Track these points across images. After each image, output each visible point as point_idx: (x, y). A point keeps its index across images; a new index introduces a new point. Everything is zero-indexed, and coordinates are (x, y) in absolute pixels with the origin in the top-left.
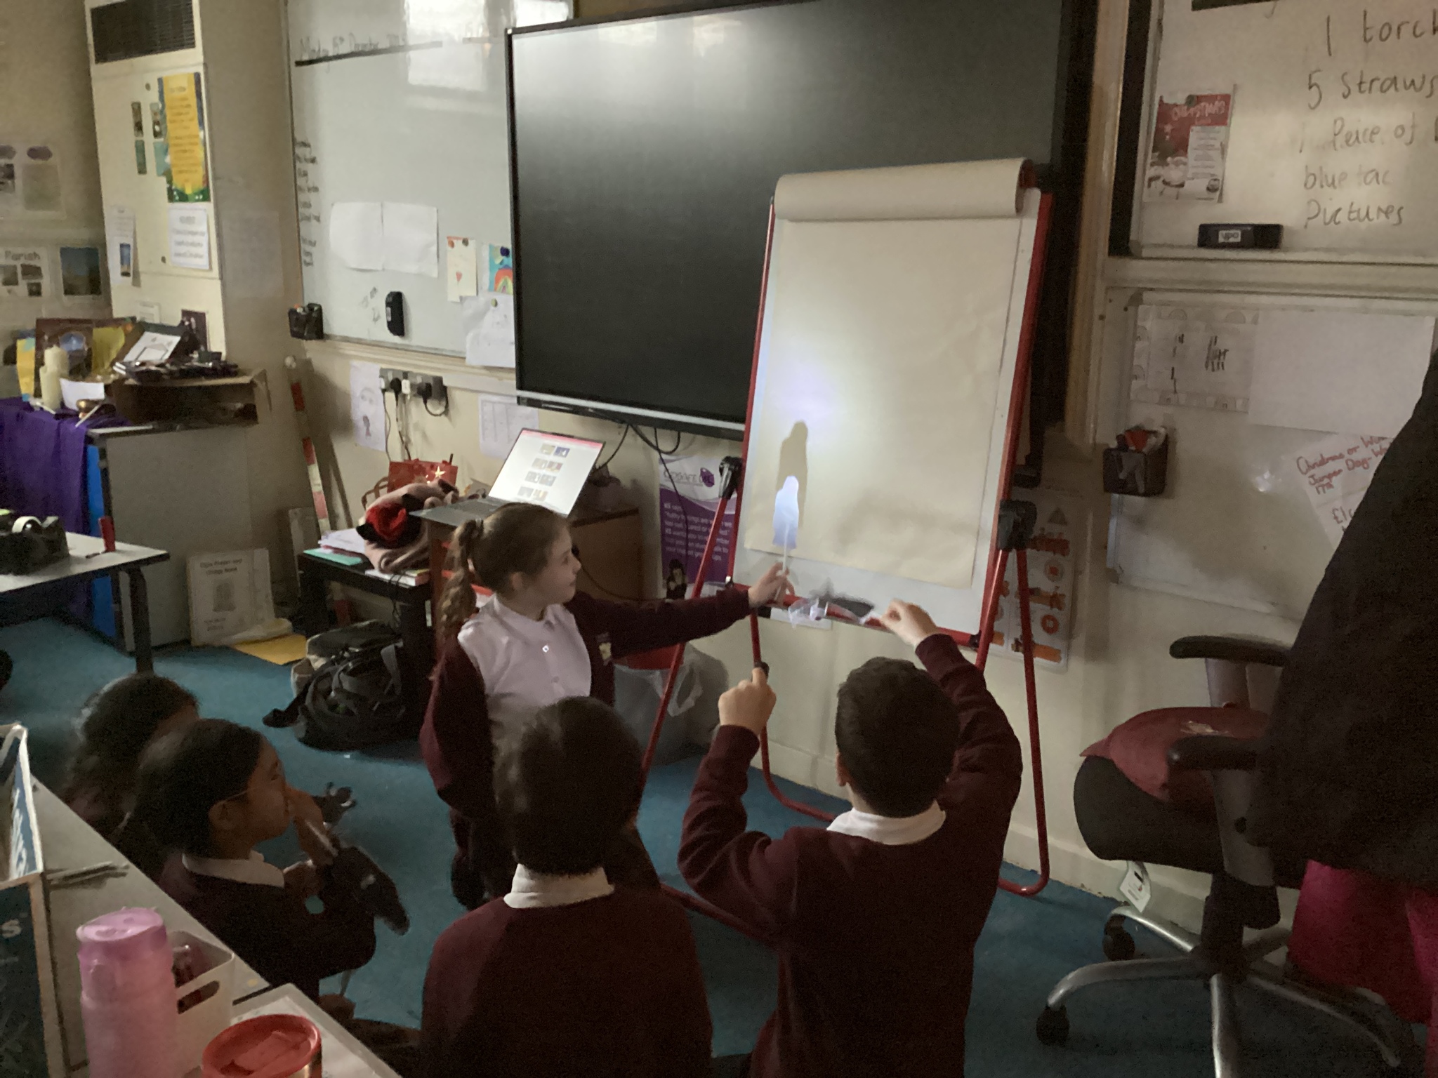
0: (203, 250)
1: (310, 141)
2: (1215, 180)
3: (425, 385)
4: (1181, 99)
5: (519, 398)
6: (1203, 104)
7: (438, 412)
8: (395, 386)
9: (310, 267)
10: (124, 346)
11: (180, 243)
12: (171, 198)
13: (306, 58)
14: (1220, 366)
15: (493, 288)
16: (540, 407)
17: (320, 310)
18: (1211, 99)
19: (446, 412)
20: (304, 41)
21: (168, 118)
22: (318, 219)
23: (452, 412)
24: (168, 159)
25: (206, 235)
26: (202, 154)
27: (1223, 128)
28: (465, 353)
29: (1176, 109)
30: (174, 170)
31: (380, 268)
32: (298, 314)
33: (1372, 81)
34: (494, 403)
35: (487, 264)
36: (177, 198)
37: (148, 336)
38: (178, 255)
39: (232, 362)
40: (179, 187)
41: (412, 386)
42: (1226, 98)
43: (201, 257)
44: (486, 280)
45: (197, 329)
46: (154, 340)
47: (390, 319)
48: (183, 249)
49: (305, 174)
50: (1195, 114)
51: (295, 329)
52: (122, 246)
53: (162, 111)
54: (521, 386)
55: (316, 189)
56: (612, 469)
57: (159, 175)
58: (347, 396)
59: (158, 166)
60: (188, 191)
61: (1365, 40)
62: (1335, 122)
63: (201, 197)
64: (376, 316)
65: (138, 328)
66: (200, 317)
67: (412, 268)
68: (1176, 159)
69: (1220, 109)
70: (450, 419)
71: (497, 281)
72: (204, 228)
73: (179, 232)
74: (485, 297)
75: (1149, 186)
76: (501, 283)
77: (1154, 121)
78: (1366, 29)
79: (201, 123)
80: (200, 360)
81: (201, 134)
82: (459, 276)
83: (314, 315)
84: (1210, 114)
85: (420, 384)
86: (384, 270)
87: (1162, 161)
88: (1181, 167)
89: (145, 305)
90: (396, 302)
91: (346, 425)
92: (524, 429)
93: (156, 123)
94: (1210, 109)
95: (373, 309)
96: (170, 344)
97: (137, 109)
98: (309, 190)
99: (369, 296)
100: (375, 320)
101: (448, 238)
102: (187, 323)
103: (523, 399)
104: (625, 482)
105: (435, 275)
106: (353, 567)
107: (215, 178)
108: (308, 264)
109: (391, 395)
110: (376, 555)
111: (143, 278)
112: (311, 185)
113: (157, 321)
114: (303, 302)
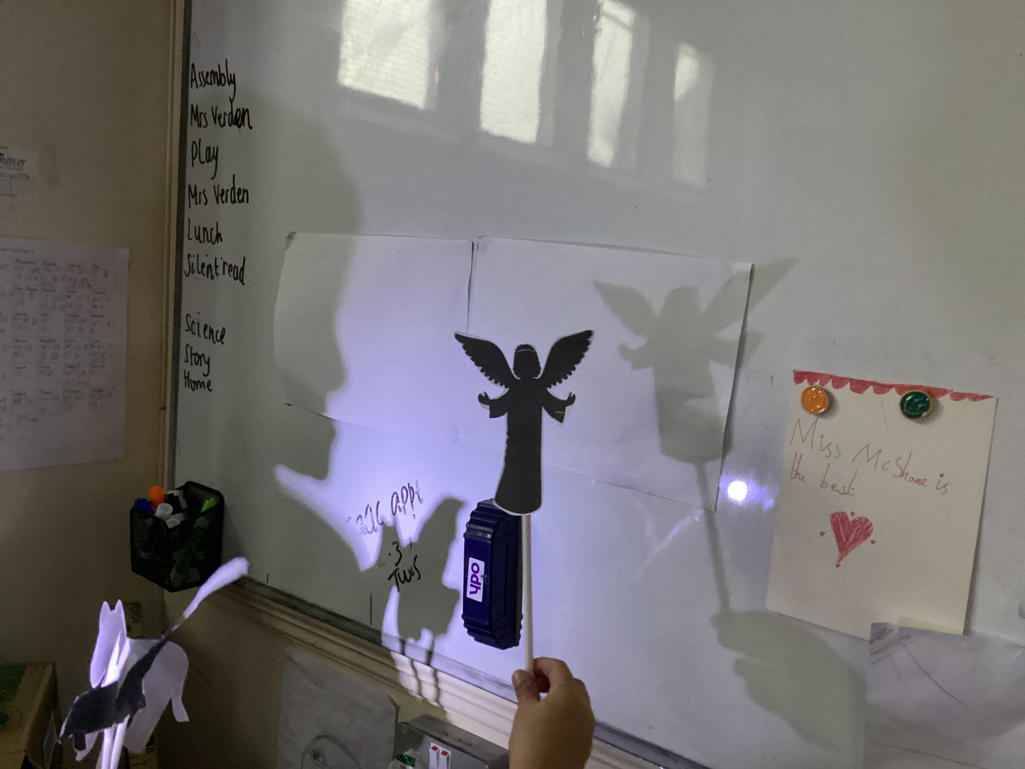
9: (200, 391)
22: (238, 274)
49: (213, 156)
55: (240, 195)
112: (227, 185)
114: (172, 479)
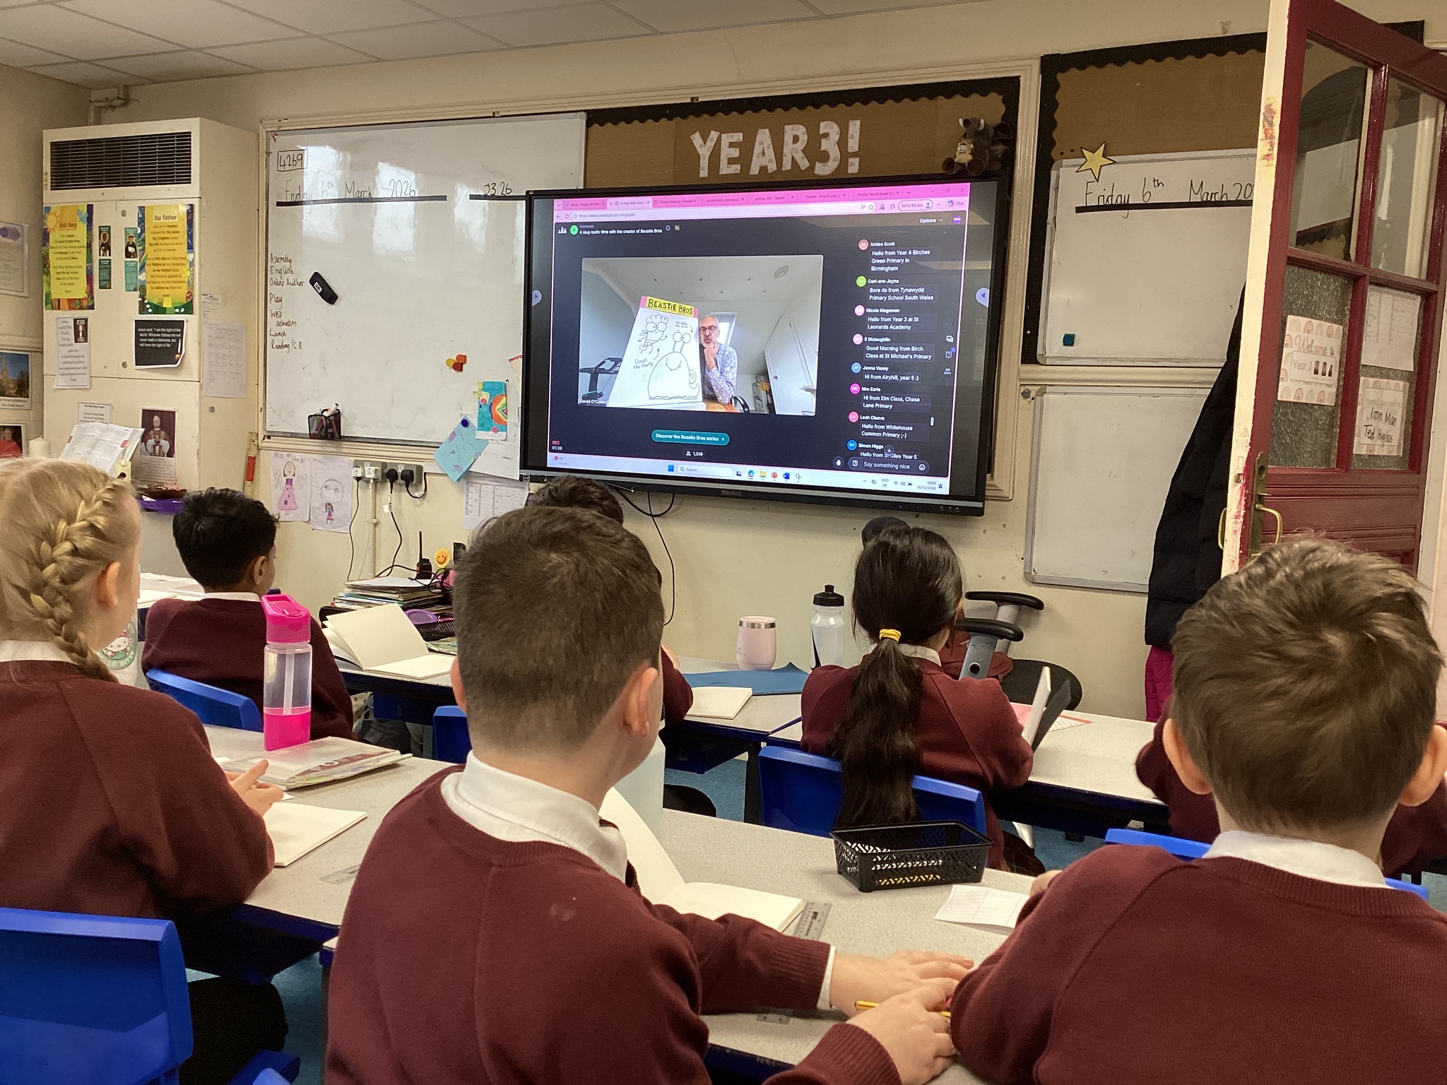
3: (407, 473)
5: (521, 475)
7: (416, 496)
13: (290, 200)
19: (423, 496)
21: (147, 241)
23: (429, 496)
24: (142, 277)
26: (189, 274)
30: (148, 287)
36: (150, 310)
40: (155, 301)
54: (524, 466)
57: (128, 290)
59: (128, 283)
60: (166, 305)
63: (183, 310)
70: (426, 501)
79: (190, 247)
85: (404, 471)
89: (92, 406)
103: (525, 475)
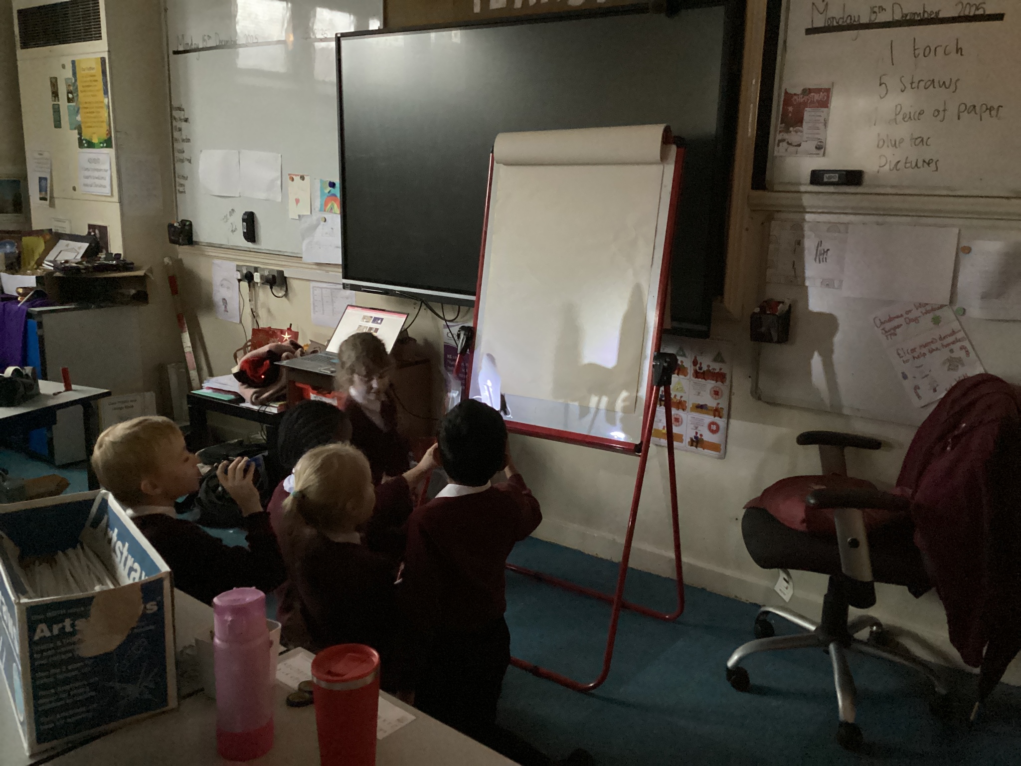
0: (107, 182)
1: (183, 107)
2: (820, 142)
3: (271, 277)
4: (798, 91)
5: (344, 284)
6: (812, 94)
7: (280, 295)
8: (249, 277)
9: (183, 195)
10: (44, 250)
11: (87, 177)
12: (81, 145)
13: (181, 49)
14: (824, 260)
15: (323, 209)
16: (360, 290)
17: (191, 225)
18: (818, 91)
19: (286, 295)
20: (180, 37)
21: (80, 88)
22: (190, 161)
23: (290, 295)
24: (79, 118)
25: (109, 172)
26: (106, 115)
27: (825, 110)
28: (302, 254)
29: (795, 97)
30: (84, 126)
31: (237, 195)
32: (175, 227)
33: (919, 82)
34: (322, 288)
35: (319, 193)
36: (86, 145)
37: (62, 243)
38: (86, 185)
39: (128, 261)
40: (88, 138)
41: (262, 277)
42: (828, 91)
43: (105, 187)
44: (318, 203)
45: (100, 238)
46: (67, 245)
47: (245, 231)
48: (89, 181)
49: (180, 130)
50: (808, 100)
51: (172, 238)
52: (41, 179)
53: (75, 84)
54: (345, 276)
55: (188, 140)
56: (411, 333)
57: (71, 129)
58: (210, 284)
59: (71, 124)
60: (95, 141)
61: (915, 57)
62: (896, 106)
63: (105, 145)
64: (234, 229)
65: (54, 237)
66: (103, 230)
67: (262, 195)
68: (795, 129)
69: (824, 98)
70: (288, 299)
71: (326, 204)
72: (107, 167)
73: (87, 169)
74: (317, 215)
75: (778, 145)
76: (329, 205)
77: (782, 103)
78: (915, 50)
79: (106, 93)
80: (105, 259)
81: (106, 101)
82: (297, 201)
83: (187, 228)
84: (817, 101)
85: (268, 275)
86: (240, 196)
87: (787, 131)
88: (799, 133)
89: (59, 221)
90: (250, 220)
91: (209, 305)
92: (348, 305)
93: (69, 92)
94: (817, 97)
95: (232, 224)
96: (80, 248)
97: (54, 83)
98: (183, 140)
99: (228, 214)
100: (233, 231)
101: (289, 175)
102: (93, 234)
103: (347, 285)
104: (420, 341)
105: (279, 200)
106: (230, 401)
107: (116, 131)
108: (181, 192)
109: (245, 284)
110: (248, 393)
111: (57, 202)
112: (185, 138)
113: (68, 232)
114: (177, 219)
